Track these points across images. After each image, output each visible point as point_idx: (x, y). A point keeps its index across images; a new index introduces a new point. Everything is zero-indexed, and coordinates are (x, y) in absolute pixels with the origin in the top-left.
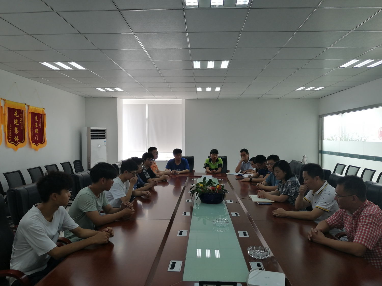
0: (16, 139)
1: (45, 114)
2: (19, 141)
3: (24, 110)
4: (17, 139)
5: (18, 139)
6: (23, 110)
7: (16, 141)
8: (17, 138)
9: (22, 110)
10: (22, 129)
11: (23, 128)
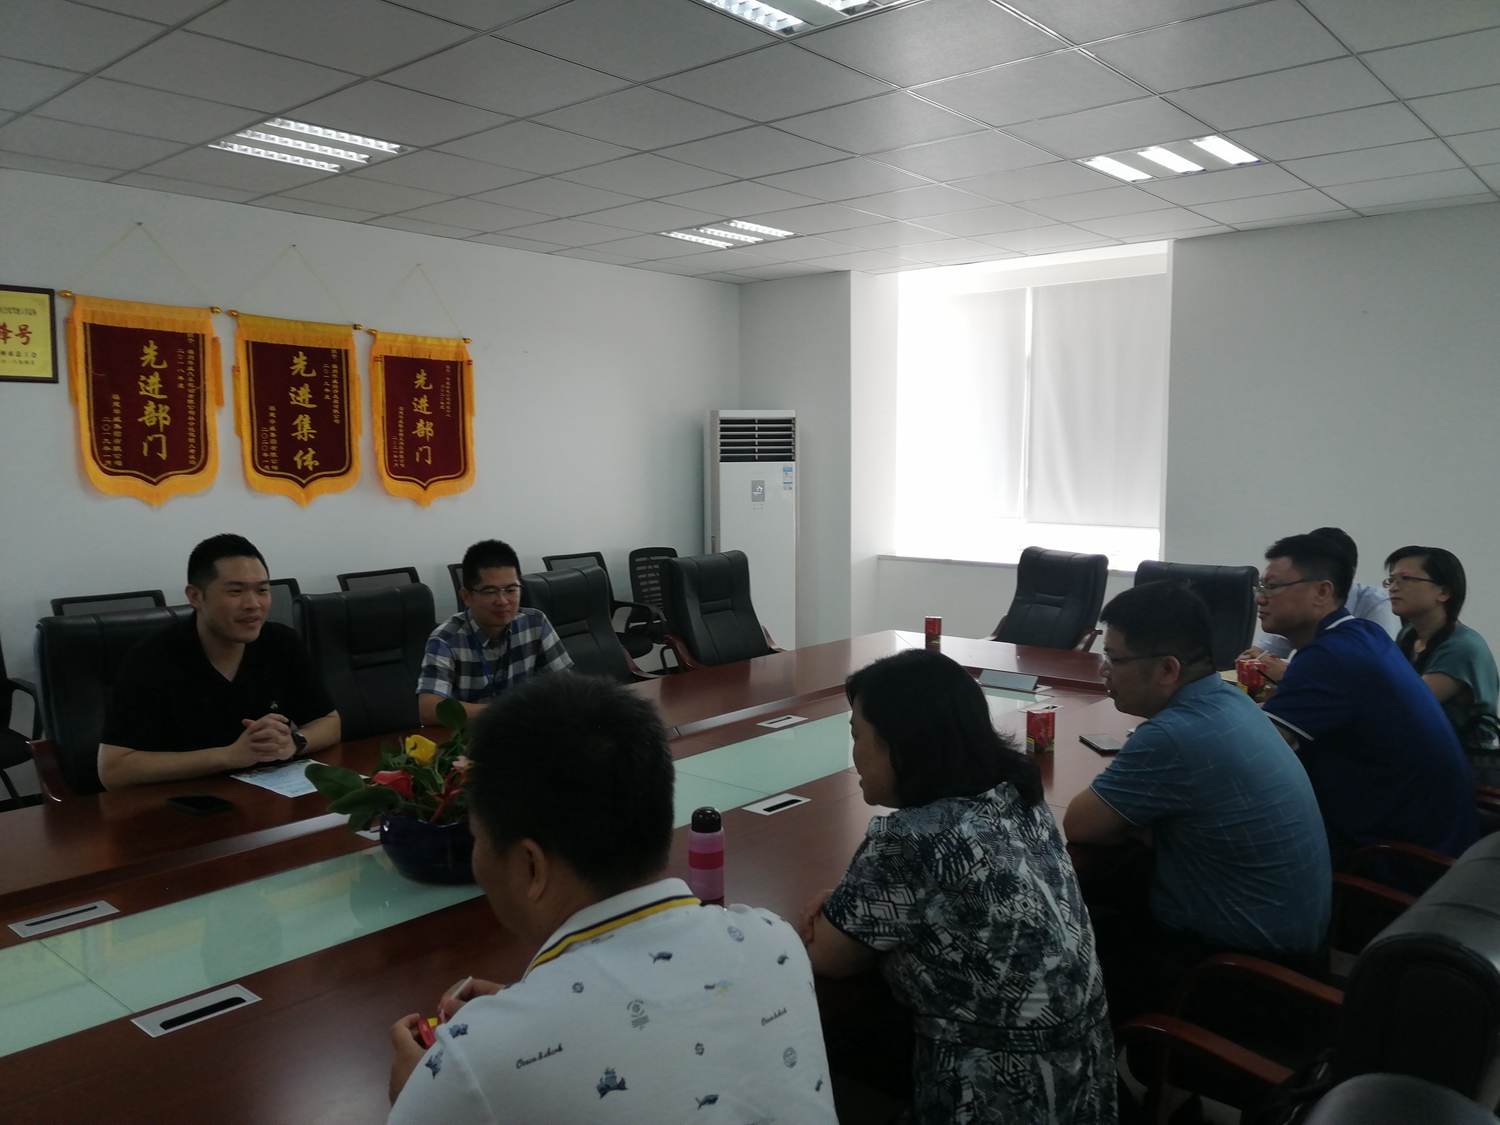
0: (304, 461)
1: (469, 363)
2: (316, 469)
3: (346, 351)
4: (307, 459)
5: (314, 459)
6: (339, 351)
7: (305, 468)
8: (309, 457)
9: (333, 351)
10: (337, 421)
11: (342, 417)
